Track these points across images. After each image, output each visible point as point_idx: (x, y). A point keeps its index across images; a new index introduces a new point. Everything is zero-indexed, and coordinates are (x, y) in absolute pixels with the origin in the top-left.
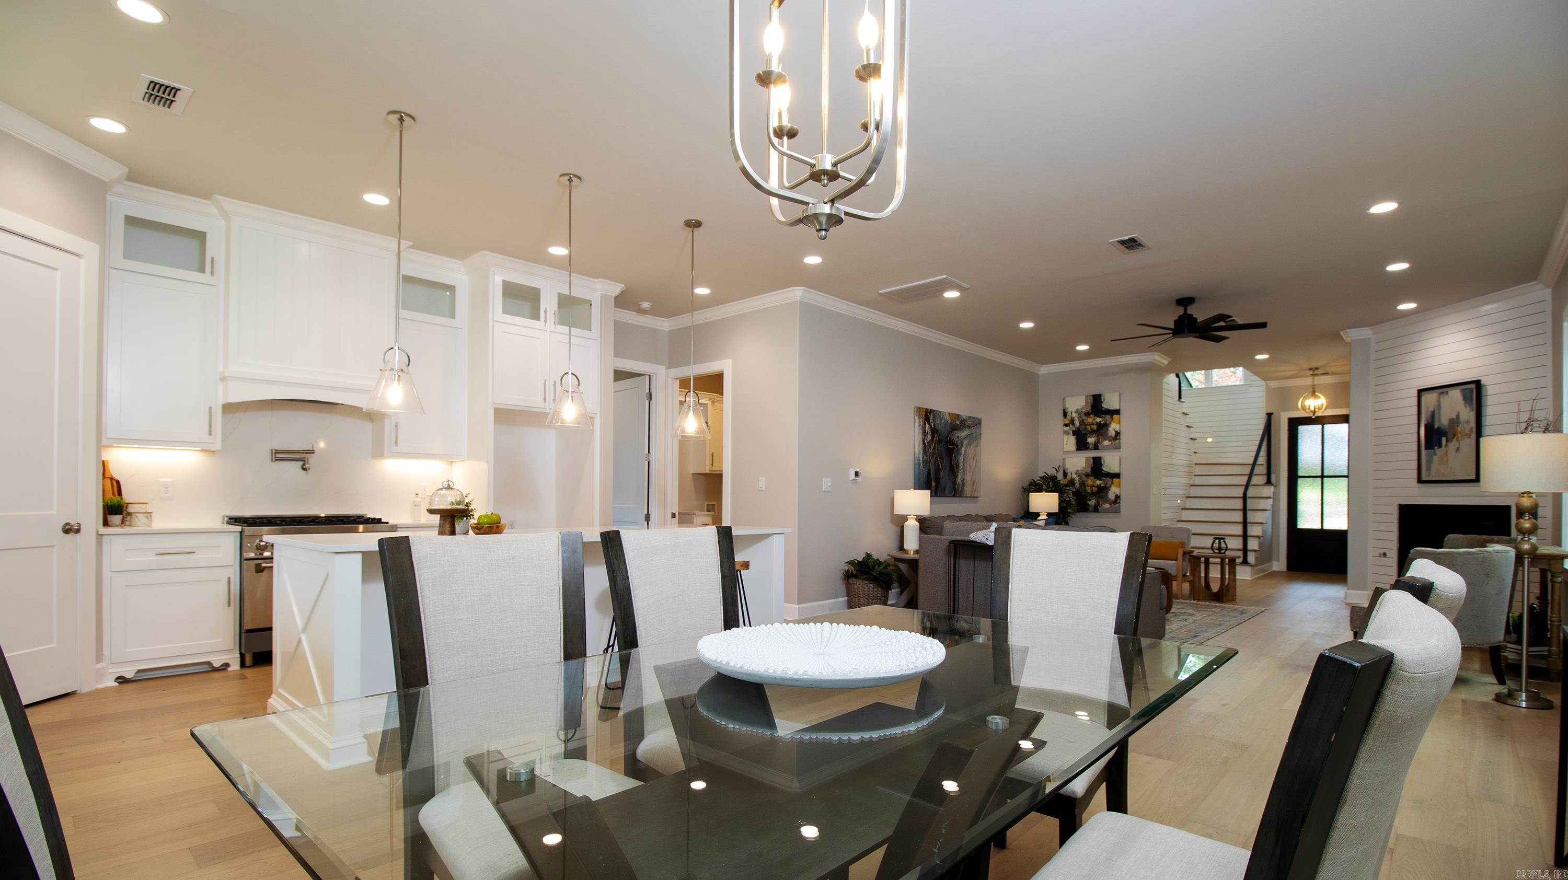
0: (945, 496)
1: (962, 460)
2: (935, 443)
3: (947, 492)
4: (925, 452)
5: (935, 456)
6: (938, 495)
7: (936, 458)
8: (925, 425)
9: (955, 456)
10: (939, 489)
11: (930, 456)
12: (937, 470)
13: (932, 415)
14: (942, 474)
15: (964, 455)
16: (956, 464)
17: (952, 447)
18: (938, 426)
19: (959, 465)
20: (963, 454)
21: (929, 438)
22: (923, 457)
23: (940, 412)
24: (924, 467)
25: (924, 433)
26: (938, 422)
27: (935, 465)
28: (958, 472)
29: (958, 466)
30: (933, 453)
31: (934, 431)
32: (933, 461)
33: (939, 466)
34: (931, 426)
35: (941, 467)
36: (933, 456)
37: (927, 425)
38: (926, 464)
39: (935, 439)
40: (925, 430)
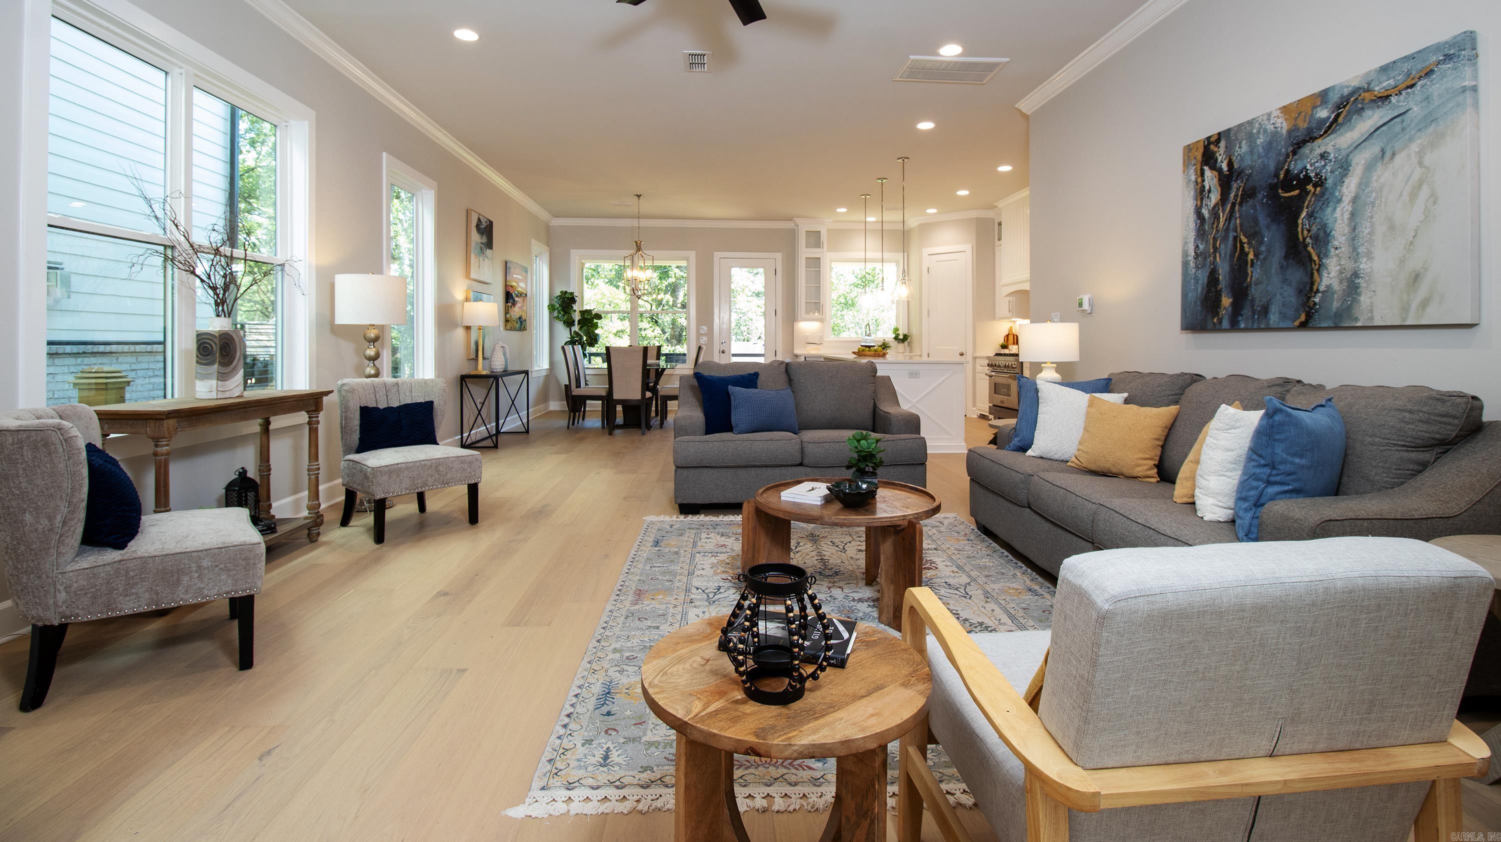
0: (1269, 329)
1: (1347, 216)
2: (1233, 205)
3: (1273, 318)
4: (1201, 233)
5: (1232, 235)
6: (1242, 326)
7: (1235, 238)
8: (1202, 174)
9: (1310, 215)
10: (1246, 312)
11: (1215, 239)
12: (1240, 266)
13: (1222, 144)
14: (1254, 273)
15: (1355, 200)
16: (1316, 239)
17: (1297, 192)
18: (1242, 159)
19: (1327, 235)
20: (1346, 199)
21: (1215, 197)
22: (1197, 247)
23: (1250, 123)
24: (1197, 267)
25: (1201, 193)
26: (1245, 148)
27: (1232, 256)
28: (1323, 254)
29: (1323, 239)
30: (1227, 230)
31: (1225, 182)
32: (1225, 248)
33: (1247, 254)
34: (1220, 171)
35: (1251, 256)
36: (1225, 238)
37: (1208, 173)
38: (1205, 259)
39: (1232, 195)
40: (1203, 187)
